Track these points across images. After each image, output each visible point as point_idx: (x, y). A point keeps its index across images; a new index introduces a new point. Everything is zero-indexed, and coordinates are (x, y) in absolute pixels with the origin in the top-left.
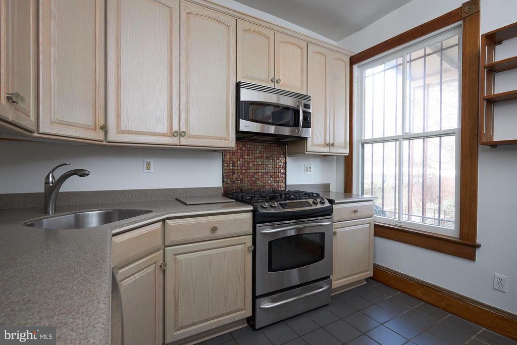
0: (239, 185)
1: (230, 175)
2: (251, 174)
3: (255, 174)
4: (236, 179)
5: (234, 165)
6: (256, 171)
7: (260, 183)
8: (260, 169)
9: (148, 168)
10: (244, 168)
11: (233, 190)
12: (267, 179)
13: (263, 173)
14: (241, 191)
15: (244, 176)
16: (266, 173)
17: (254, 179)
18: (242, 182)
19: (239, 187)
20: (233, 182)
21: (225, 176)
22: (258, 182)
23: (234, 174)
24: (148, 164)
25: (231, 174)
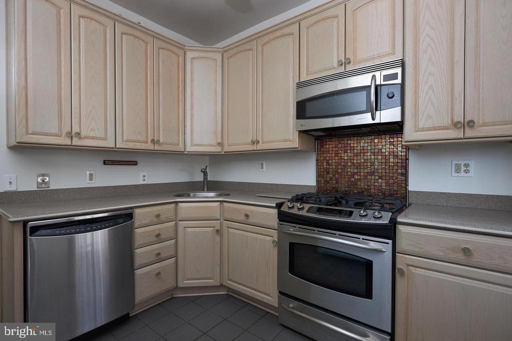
0: (334, 186)
1: (323, 175)
2: (349, 174)
3: (355, 174)
4: (331, 179)
5: (328, 163)
6: (355, 171)
7: (362, 185)
8: (362, 167)
9: (262, 168)
10: (339, 167)
11: (328, 190)
12: (373, 181)
13: (367, 173)
14: (337, 191)
15: (340, 176)
16: (372, 174)
17: (353, 179)
18: (337, 182)
19: (334, 188)
20: (328, 182)
21: (319, 175)
22: (359, 183)
23: (328, 173)
24: (262, 164)
25: (325, 173)
